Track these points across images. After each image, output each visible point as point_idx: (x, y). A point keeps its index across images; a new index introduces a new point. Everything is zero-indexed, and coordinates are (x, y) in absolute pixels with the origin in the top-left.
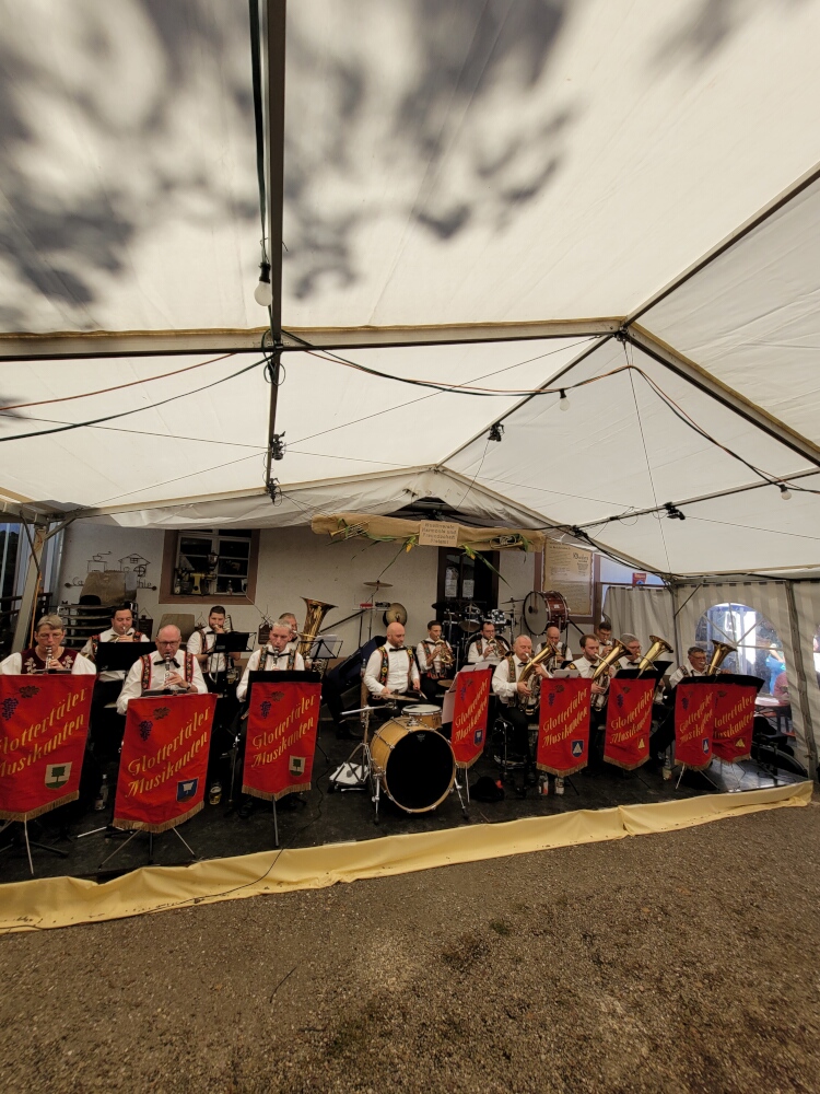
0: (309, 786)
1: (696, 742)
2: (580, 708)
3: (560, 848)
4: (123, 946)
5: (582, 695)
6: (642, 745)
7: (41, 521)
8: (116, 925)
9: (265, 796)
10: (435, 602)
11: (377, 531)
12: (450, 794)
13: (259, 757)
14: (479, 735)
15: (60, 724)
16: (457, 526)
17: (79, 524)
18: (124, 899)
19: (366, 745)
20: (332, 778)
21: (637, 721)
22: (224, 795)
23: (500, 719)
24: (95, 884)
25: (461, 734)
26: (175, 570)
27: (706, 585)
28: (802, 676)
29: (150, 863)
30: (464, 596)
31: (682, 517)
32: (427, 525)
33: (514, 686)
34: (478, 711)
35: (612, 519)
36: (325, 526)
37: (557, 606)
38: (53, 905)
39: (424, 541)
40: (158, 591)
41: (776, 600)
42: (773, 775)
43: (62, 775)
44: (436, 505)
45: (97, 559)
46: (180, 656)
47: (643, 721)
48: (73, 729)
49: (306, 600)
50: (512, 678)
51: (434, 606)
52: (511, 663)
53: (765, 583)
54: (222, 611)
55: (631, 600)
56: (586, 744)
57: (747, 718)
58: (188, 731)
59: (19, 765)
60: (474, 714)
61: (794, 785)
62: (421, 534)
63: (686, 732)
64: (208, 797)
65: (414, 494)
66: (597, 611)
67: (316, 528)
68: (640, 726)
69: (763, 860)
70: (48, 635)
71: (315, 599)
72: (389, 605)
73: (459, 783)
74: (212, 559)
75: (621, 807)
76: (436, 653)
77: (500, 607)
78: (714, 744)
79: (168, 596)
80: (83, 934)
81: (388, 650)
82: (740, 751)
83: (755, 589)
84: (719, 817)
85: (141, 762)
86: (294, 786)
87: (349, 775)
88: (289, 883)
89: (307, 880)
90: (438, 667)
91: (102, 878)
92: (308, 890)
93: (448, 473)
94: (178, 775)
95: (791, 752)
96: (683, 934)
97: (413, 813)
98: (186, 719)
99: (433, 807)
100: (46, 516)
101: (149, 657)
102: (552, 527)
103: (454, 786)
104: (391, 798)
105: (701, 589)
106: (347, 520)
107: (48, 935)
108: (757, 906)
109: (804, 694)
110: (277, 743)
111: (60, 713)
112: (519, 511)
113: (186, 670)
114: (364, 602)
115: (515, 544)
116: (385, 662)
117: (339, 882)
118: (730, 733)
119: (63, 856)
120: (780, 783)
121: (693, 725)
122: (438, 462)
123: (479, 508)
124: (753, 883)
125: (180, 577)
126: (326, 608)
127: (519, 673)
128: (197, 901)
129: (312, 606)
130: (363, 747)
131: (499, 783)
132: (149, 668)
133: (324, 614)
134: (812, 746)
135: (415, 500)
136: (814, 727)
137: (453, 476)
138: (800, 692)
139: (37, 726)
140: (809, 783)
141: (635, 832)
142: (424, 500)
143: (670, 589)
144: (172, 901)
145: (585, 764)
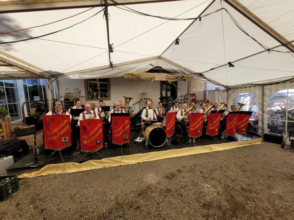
0: (129, 142)
1: (232, 129)
2: (200, 121)
3: (194, 154)
4: (88, 176)
5: (201, 118)
6: (217, 130)
7: (49, 77)
8: (85, 172)
9: (118, 144)
10: (160, 97)
11: (143, 77)
12: (166, 143)
13: (116, 135)
14: (173, 129)
15: (63, 128)
16: (165, 74)
17: (59, 78)
18: (87, 167)
19: (143, 132)
20: (135, 140)
21: (216, 124)
22: (108, 144)
23: (178, 126)
24: (79, 164)
25: (168, 129)
26: (88, 92)
27: (237, 88)
28: (263, 112)
29: (92, 159)
30: (168, 96)
31: (233, 66)
32: (157, 74)
33: (183, 117)
34: (172, 123)
36: (128, 76)
37: (194, 97)
38: (70, 168)
39: (156, 79)
40: (85, 98)
41: (258, 91)
42: (252, 137)
43: (66, 140)
44: (159, 69)
45: (67, 89)
46: (92, 111)
47: (217, 124)
48: (67, 129)
49: (124, 97)
50: (182, 115)
51: (160, 99)
52: (182, 111)
53: (255, 86)
54: (102, 101)
55: (215, 95)
56: (202, 130)
57: (246, 123)
58: (97, 128)
59: (55, 138)
60: (171, 124)
61: (257, 139)
62: (155, 77)
63: (229, 127)
64: (104, 145)
65: (153, 66)
66: (205, 98)
67: (125, 77)
68: (216, 125)
69: (247, 156)
70: (58, 107)
71: (127, 96)
72: (147, 99)
73: (168, 140)
74: (98, 88)
75: (210, 145)
76: (161, 110)
77: (178, 98)
78: (236, 130)
79: (88, 99)
80: (78, 174)
81: (148, 109)
82: (244, 131)
83: (252, 88)
84: (236, 147)
85: (86, 136)
86: (125, 142)
87: (139, 140)
88: (126, 163)
89: (131, 162)
90: (161, 114)
91: (80, 162)
92: (131, 164)
93: (162, 58)
94: (95, 139)
95: (257, 132)
96: (226, 172)
97: (156, 147)
98: (95, 125)
100: (50, 76)
101: (84, 113)
102: (193, 74)
103: (167, 141)
104: (150, 144)
105: (236, 90)
106: (134, 74)
107: (70, 174)
108: (245, 166)
109: (263, 116)
110: (120, 131)
111: (63, 125)
112: (184, 69)
113: (94, 115)
114: (140, 98)
115: (182, 79)
116: (147, 112)
117: (138, 163)
118: (241, 127)
119: (70, 158)
120: (253, 139)
121: (231, 125)
122: (159, 55)
123: (172, 69)
124: (245, 161)
125: (90, 94)
126: (130, 99)
127: (184, 113)
128: (104, 167)
129: (126, 98)
130: (142, 133)
131: (178, 140)
132: (84, 115)
133: (130, 100)
134: (263, 130)
135: (153, 67)
136: (264, 125)
137: (164, 59)
138: (262, 116)
139: (58, 128)
140: (261, 139)
141: (213, 150)
142: (157, 67)
143: (226, 90)
144: (99, 167)
145: (201, 135)
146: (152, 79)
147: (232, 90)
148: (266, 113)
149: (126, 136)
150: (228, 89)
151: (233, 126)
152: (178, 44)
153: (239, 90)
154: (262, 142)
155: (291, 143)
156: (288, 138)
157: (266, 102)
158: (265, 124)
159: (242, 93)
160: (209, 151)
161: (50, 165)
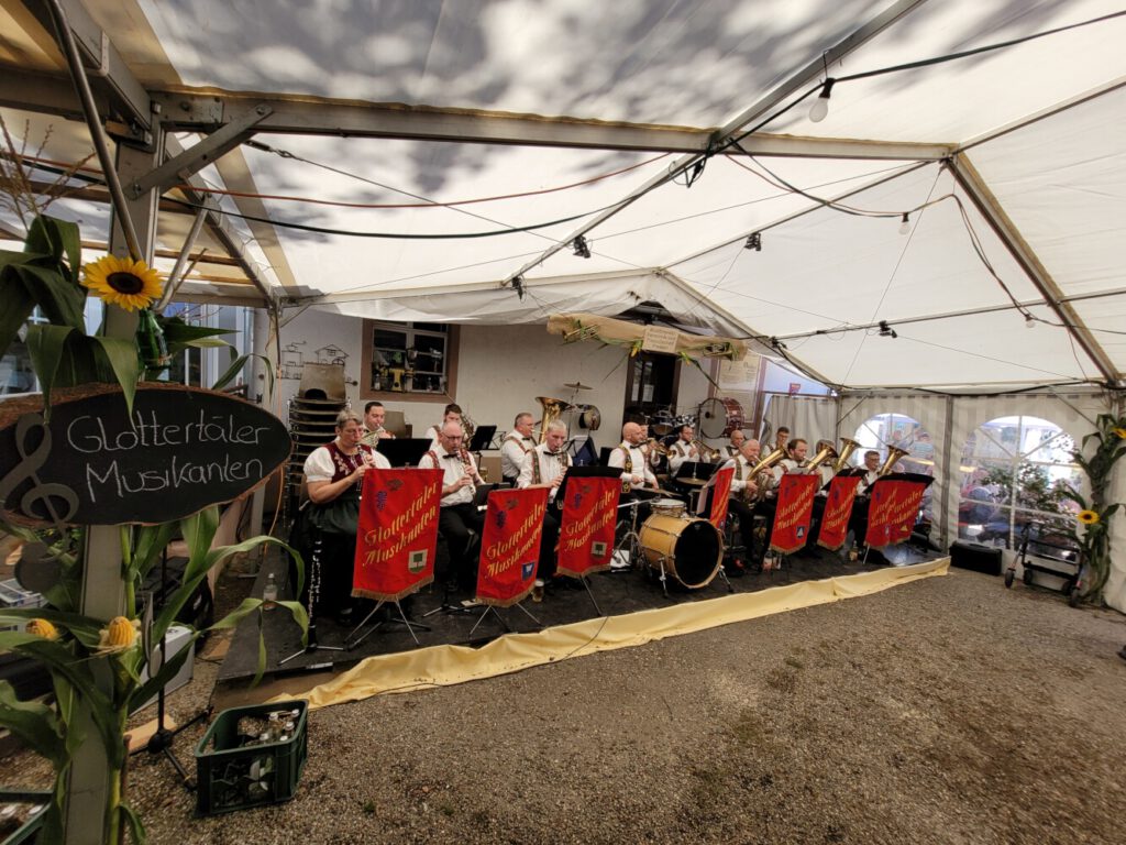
1: (880, 528)
2: (806, 499)
5: (809, 489)
6: (843, 530)
8: (503, 680)
9: (575, 575)
10: (624, 405)
11: (606, 334)
12: (717, 573)
13: (571, 543)
15: (419, 514)
17: (311, 308)
18: (493, 660)
26: (373, 366)
27: (871, 397)
28: (948, 475)
29: (510, 632)
30: (644, 399)
32: (651, 330)
33: (743, 483)
35: (819, 332)
36: (560, 326)
38: (440, 668)
39: (648, 346)
40: (359, 386)
41: (935, 412)
43: (421, 560)
44: (655, 310)
45: (291, 348)
48: (428, 519)
49: (543, 399)
50: (738, 476)
52: (738, 463)
53: (928, 397)
56: (809, 530)
59: (390, 553)
62: (645, 340)
63: (876, 520)
65: (638, 297)
67: (550, 328)
70: (355, 430)
72: (588, 407)
74: (412, 354)
75: (833, 578)
79: (370, 389)
82: (904, 534)
83: (918, 402)
84: (894, 584)
85: (497, 548)
88: (613, 643)
89: (627, 640)
91: (477, 644)
92: (631, 647)
93: (669, 277)
94: (523, 558)
95: (927, 536)
97: (692, 589)
98: (528, 511)
99: (706, 583)
102: (752, 337)
103: (719, 566)
104: (677, 577)
105: (867, 400)
106: (582, 321)
107: (449, 690)
109: (947, 490)
110: (585, 530)
111: (419, 504)
112: (726, 320)
115: (725, 353)
116: (628, 458)
117: (651, 641)
118: (899, 521)
119: (429, 630)
121: (880, 515)
122: (663, 266)
123: (692, 315)
125: (377, 372)
126: (563, 406)
127: (745, 472)
128: (550, 659)
134: (944, 531)
135: (637, 303)
136: (949, 516)
137: (673, 281)
138: (943, 487)
139: (403, 517)
140: (948, 559)
141: (844, 596)
142: (647, 304)
143: (836, 399)
144: (531, 660)
145: (804, 544)
146: (634, 343)
147: (854, 401)
148: (954, 478)
149: (599, 548)
150: (842, 395)
151: (884, 518)
152: (759, 249)
153: (877, 401)
154: (948, 570)
155: (1025, 572)
156: (1020, 558)
157: (956, 445)
158: (953, 515)
160: (830, 599)
161: (376, 658)
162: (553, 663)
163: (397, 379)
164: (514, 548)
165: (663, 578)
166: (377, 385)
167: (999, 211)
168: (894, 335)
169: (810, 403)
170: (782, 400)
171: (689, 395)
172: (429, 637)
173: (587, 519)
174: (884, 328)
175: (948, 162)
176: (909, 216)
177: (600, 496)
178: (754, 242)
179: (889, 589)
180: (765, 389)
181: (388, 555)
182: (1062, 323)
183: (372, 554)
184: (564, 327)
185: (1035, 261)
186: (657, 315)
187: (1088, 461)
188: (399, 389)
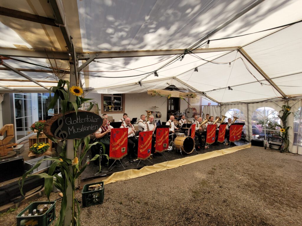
1: (233, 137)
6: (224, 138)
8: (145, 177)
9: (160, 152)
10: (167, 111)
11: (162, 94)
13: (158, 144)
15: (123, 139)
18: (142, 173)
19: (173, 141)
21: (223, 133)
26: (104, 105)
27: (228, 105)
30: (172, 109)
32: (173, 92)
33: (199, 128)
35: (214, 90)
37: (195, 111)
38: (130, 175)
39: (172, 96)
41: (244, 107)
43: (124, 150)
44: (173, 87)
48: (125, 140)
49: (147, 111)
52: (197, 123)
53: (242, 104)
55: (210, 108)
56: (215, 138)
58: (149, 139)
62: (171, 94)
65: (169, 84)
66: (201, 112)
67: (148, 93)
70: (106, 121)
72: (158, 112)
75: (222, 150)
79: (103, 112)
80: (141, 178)
82: (239, 138)
83: (240, 105)
85: (142, 146)
86: (165, 150)
88: (170, 167)
91: (139, 169)
92: (175, 168)
94: (148, 148)
95: (246, 138)
97: (188, 154)
98: (149, 136)
99: (191, 152)
102: (198, 92)
103: (194, 148)
106: (156, 91)
107: (134, 179)
110: (161, 141)
112: (191, 88)
115: (191, 96)
117: (179, 166)
122: (175, 76)
125: (105, 107)
127: (199, 125)
131: (199, 147)
134: (249, 137)
136: (250, 133)
137: (177, 80)
138: (248, 126)
139: (120, 140)
140: (250, 143)
141: (225, 154)
142: (171, 86)
143: (220, 106)
144: (150, 172)
145: (214, 142)
146: (169, 95)
147: (224, 106)
148: (250, 124)
149: (165, 145)
150: (221, 105)
151: (234, 134)
152: (197, 71)
153: (230, 106)
154: (251, 146)
155: (270, 145)
156: (268, 142)
157: (250, 115)
158: (251, 133)
159: (232, 108)
160: (222, 154)
161: (116, 173)
162: (156, 172)
163: (110, 108)
164: (146, 145)
165: (181, 151)
166: (105, 110)
167: (252, 60)
168: (232, 89)
169: (214, 108)
170: (206, 107)
171: (183, 107)
172: (127, 168)
173: (162, 138)
174: (229, 88)
175: (238, 50)
176: (231, 63)
177: (165, 133)
178: (196, 70)
179: (236, 152)
180: (202, 105)
181: (117, 148)
182: (270, 84)
183: (113, 148)
184: (152, 93)
185: (262, 71)
186: (174, 88)
187: (281, 117)
188: (111, 111)
